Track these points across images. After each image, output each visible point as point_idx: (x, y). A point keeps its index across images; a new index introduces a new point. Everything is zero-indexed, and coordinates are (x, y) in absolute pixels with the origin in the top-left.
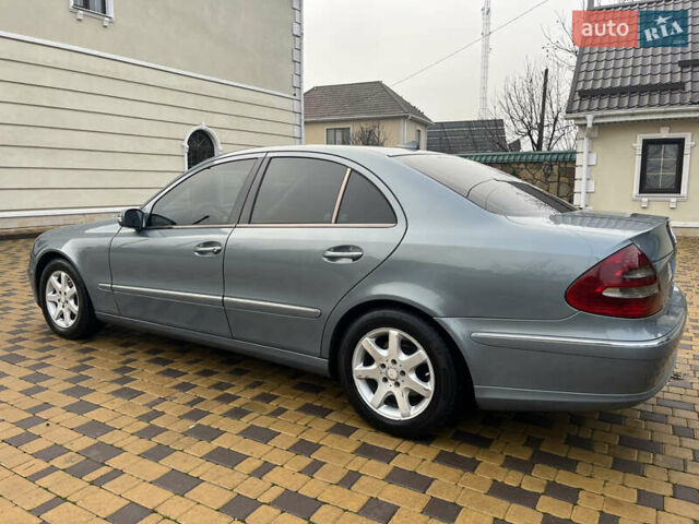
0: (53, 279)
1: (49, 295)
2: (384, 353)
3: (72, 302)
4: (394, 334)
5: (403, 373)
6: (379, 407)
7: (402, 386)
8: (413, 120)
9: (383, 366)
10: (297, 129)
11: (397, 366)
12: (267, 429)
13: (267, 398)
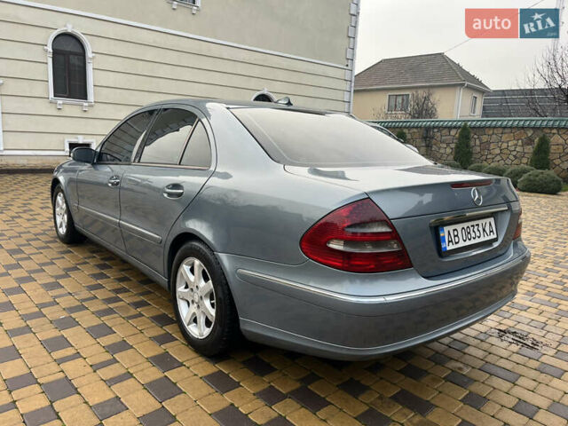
0: (59, 198)
1: (57, 209)
2: (192, 278)
3: (66, 216)
4: (197, 262)
5: (201, 297)
6: (188, 325)
7: (201, 309)
8: (469, 87)
9: (192, 289)
10: (347, 94)
11: (198, 292)
12: (110, 328)
13: (137, 305)
